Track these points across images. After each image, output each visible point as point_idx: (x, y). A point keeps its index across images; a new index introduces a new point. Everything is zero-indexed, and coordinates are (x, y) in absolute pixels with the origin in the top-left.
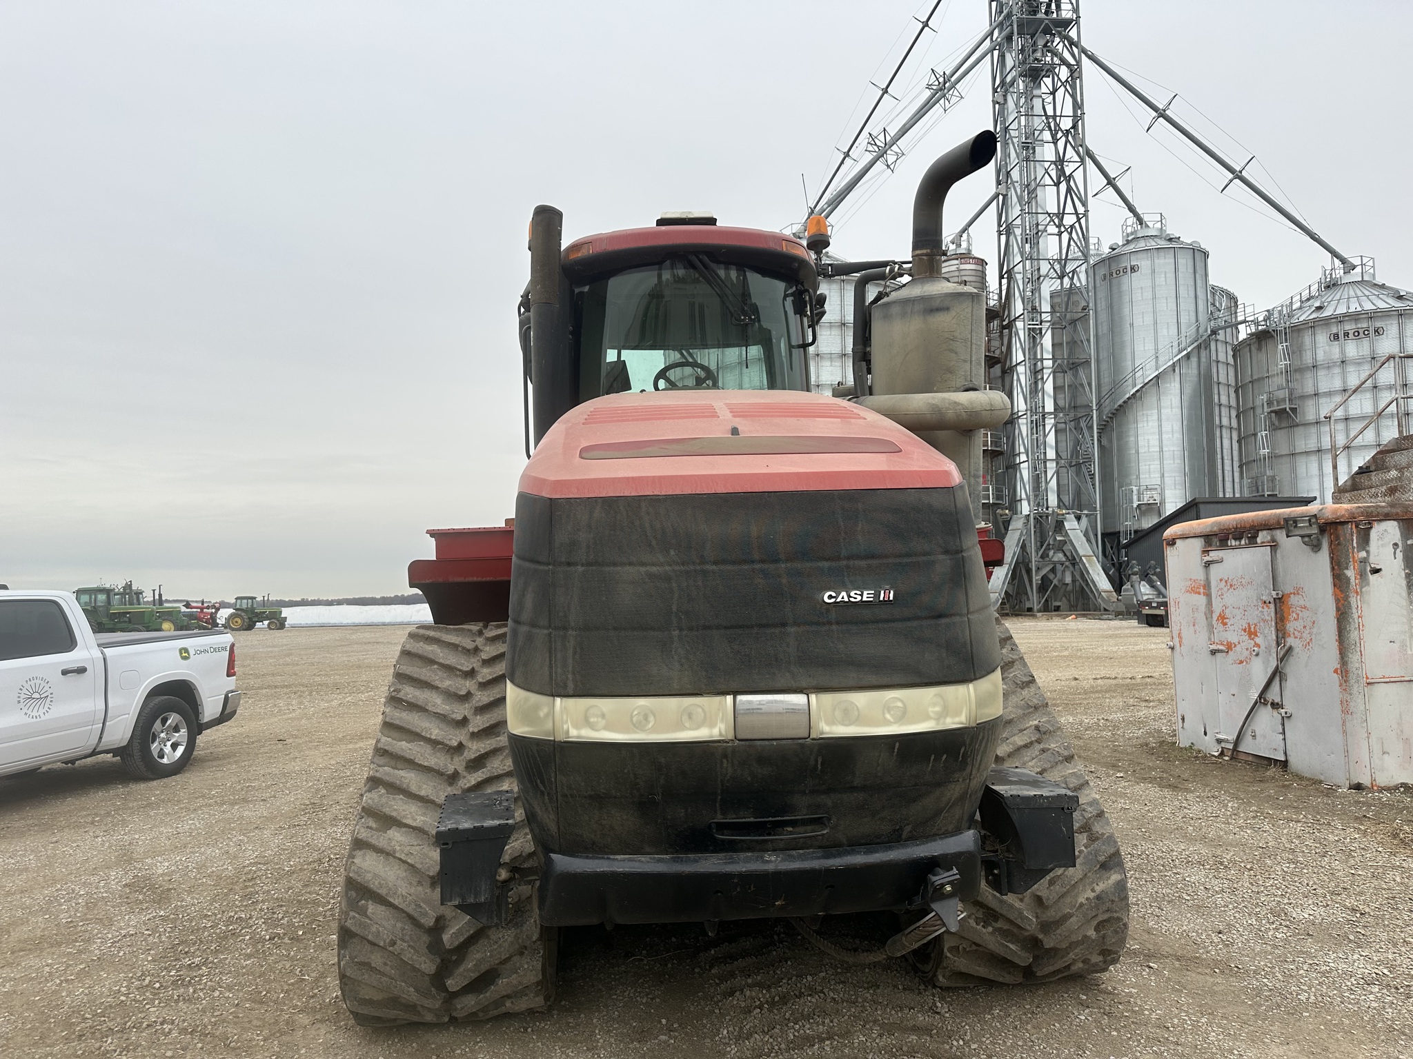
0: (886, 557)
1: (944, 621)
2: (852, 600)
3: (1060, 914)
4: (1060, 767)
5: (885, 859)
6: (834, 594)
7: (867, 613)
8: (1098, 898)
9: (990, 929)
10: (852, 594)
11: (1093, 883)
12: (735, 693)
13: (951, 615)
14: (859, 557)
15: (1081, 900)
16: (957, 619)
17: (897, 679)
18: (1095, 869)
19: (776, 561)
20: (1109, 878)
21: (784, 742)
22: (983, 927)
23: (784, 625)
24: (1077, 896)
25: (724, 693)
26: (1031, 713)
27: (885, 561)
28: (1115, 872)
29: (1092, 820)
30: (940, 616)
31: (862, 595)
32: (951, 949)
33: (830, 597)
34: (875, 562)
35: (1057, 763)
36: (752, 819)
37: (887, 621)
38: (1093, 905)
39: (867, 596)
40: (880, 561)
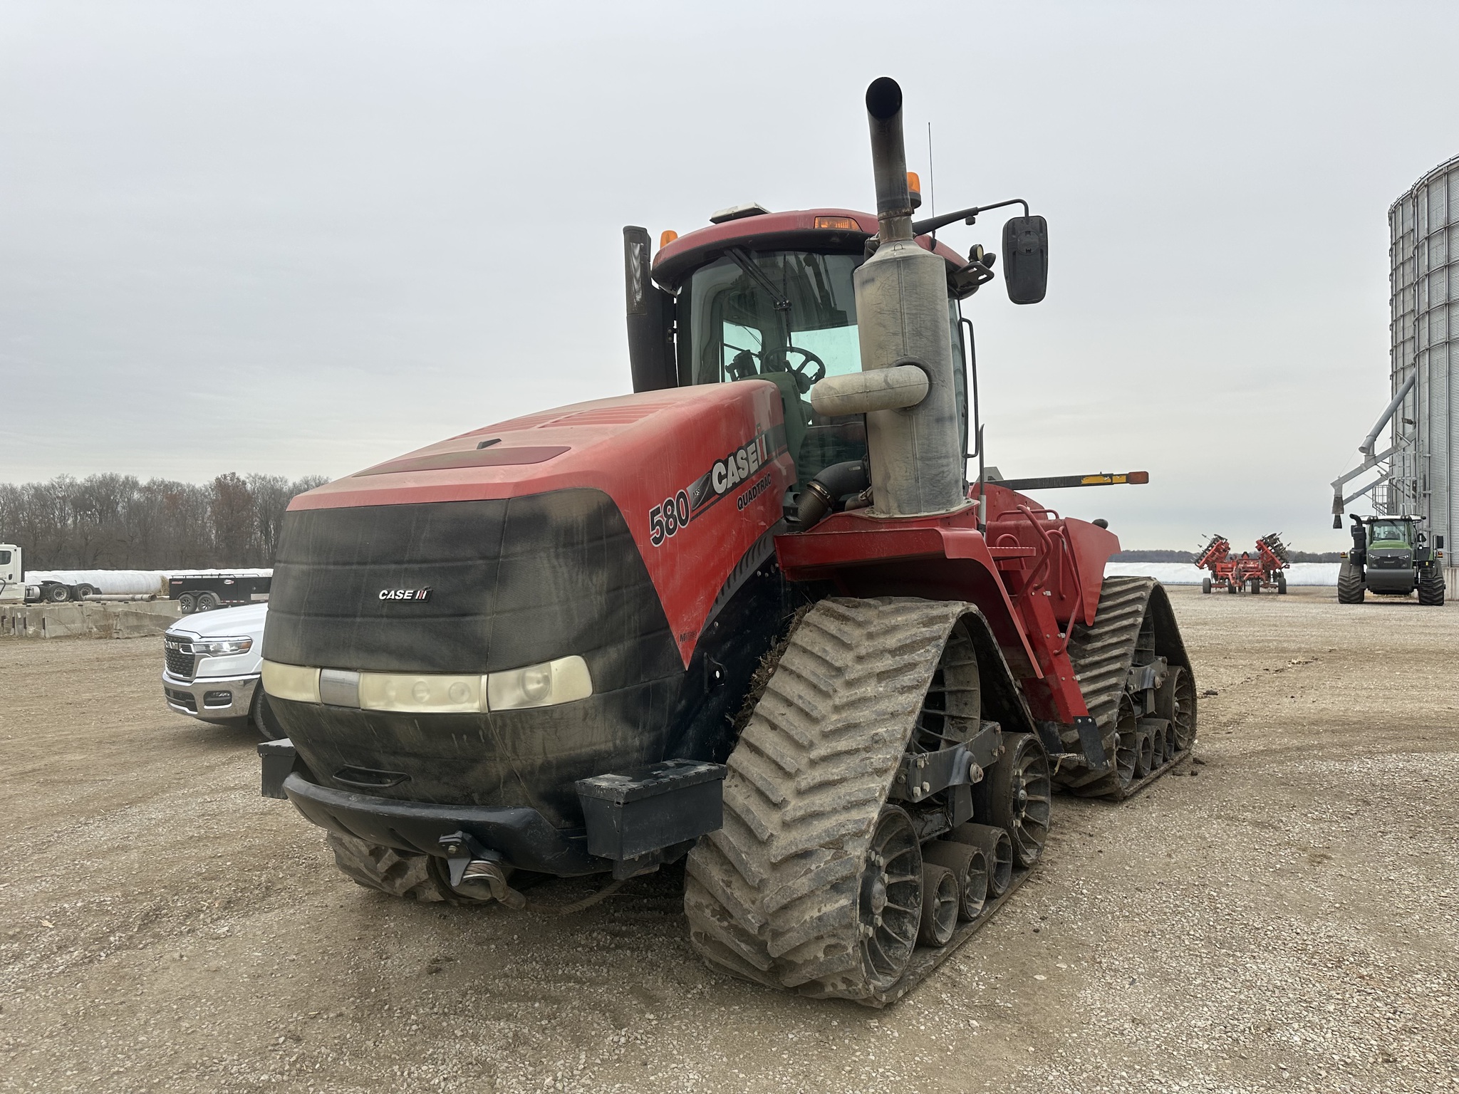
0: (435, 561)
1: (468, 619)
2: (397, 597)
3: (787, 927)
4: (866, 778)
5: (417, 815)
6: (386, 593)
7: (406, 610)
8: (820, 918)
9: (726, 924)
10: (398, 593)
11: (821, 902)
12: (322, 668)
13: (476, 614)
14: (416, 562)
15: (807, 917)
16: (478, 618)
17: (415, 666)
18: (825, 888)
19: (365, 564)
20: (837, 901)
21: (345, 710)
22: (718, 919)
23: (355, 616)
24: (804, 912)
25: (315, 667)
26: (887, 719)
27: (433, 565)
28: (846, 897)
29: (847, 838)
30: (464, 615)
31: (404, 594)
32: (697, 935)
33: (384, 595)
34: (424, 566)
35: (863, 775)
36: (363, 768)
37: (420, 617)
38: (815, 925)
39: (407, 595)
40: (430, 565)
